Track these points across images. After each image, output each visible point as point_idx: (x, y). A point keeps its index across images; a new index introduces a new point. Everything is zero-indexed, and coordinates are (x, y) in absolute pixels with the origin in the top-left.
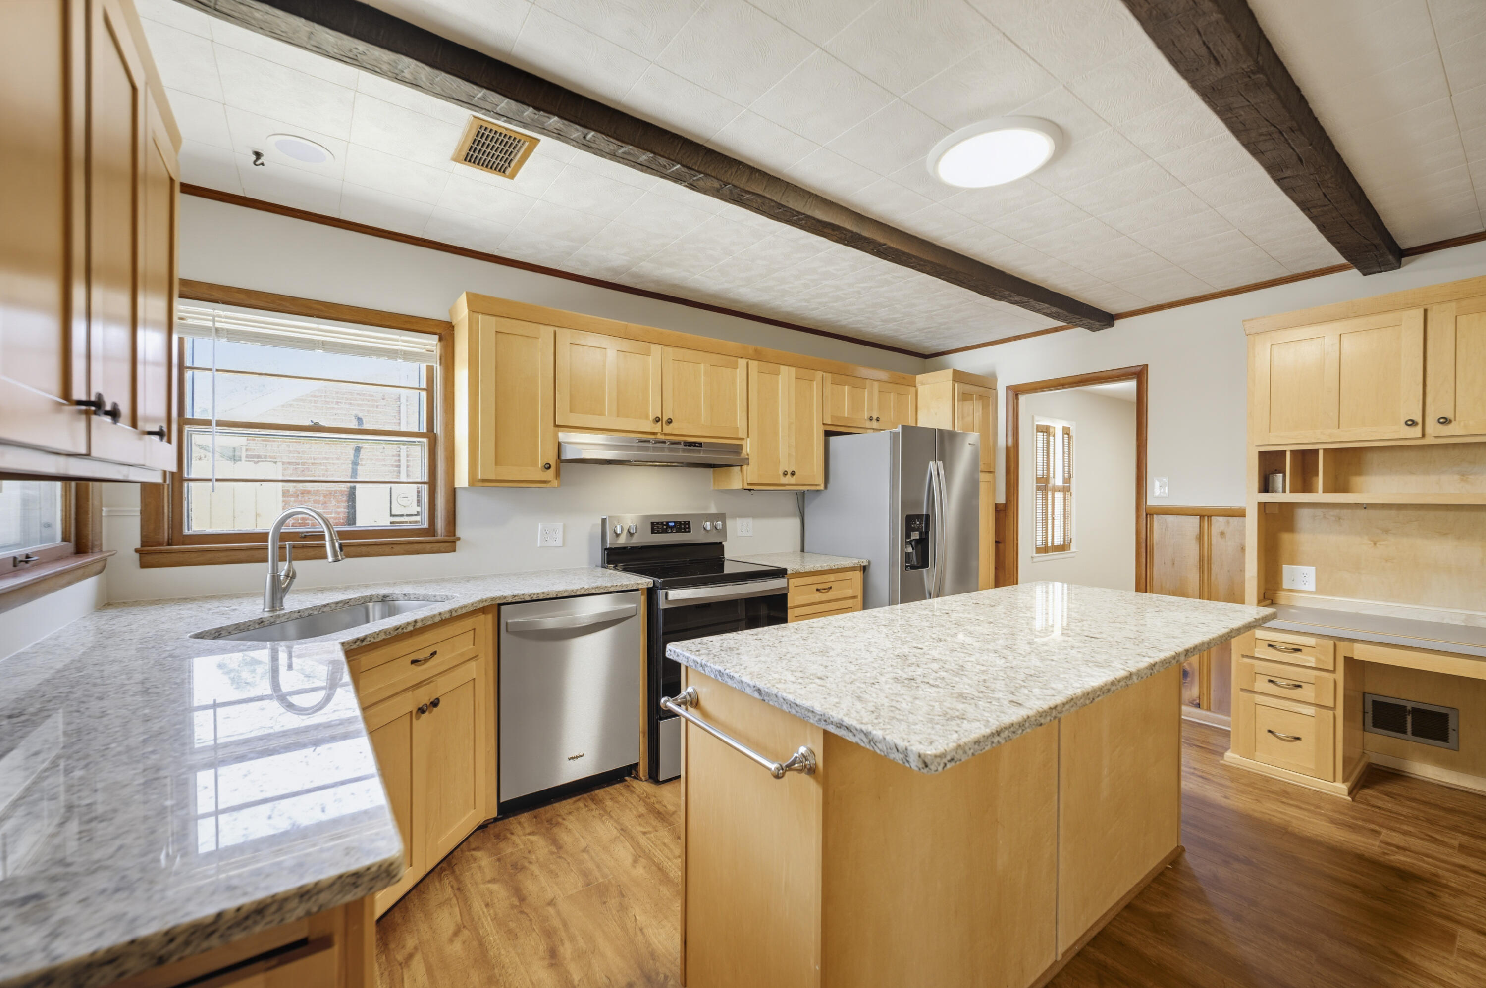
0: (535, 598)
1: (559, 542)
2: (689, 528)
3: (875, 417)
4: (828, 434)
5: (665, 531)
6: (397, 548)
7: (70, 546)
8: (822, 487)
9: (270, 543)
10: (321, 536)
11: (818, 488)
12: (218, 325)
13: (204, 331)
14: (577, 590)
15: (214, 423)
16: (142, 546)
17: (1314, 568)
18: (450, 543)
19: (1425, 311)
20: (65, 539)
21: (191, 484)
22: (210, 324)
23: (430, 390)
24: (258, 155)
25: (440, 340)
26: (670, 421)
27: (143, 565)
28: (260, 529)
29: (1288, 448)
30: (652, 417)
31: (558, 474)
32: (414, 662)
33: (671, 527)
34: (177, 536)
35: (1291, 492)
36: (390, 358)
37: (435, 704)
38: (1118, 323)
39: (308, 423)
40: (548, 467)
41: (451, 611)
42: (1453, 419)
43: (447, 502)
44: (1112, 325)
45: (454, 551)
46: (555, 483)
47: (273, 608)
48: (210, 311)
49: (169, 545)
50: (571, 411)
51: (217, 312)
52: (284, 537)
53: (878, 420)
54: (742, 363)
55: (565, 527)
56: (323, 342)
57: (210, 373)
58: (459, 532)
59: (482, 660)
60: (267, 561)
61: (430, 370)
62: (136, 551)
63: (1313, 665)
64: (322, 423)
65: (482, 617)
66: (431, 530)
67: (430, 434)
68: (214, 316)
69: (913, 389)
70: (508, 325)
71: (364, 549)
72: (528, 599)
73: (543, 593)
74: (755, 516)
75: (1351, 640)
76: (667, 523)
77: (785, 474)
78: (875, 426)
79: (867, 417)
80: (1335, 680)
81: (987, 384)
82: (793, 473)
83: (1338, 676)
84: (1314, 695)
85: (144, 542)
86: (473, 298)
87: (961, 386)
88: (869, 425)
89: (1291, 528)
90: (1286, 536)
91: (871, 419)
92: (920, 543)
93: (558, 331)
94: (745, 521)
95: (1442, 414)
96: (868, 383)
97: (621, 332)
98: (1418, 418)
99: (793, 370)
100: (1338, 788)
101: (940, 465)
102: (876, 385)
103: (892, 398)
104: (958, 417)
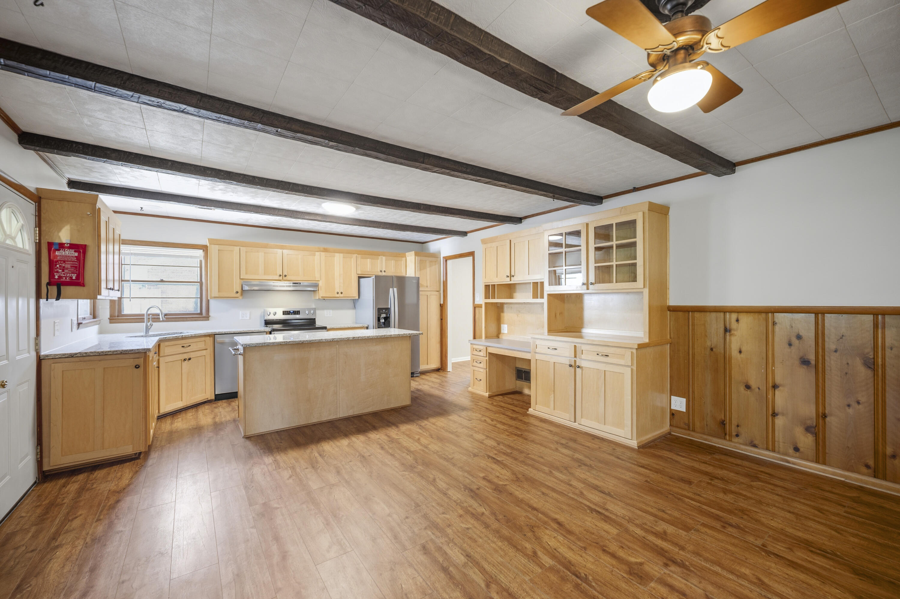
0: (226, 333)
1: (248, 318)
2: (299, 313)
3: (383, 271)
4: (360, 278)
5: (289, 314)
6: (188, 319)
7: (92, 316)
8: (357, 298)
9: (145, 317)
10: (159, 315)
11: (355, 298)
12: (131, 252)
13: (128, 254)
14: (241, 331)
15: (131, 281)
17: (507, 325)
18: (207, 318)
19: (510, 240)
20: (91, 314)
21: (124, 299)
22: (129, 252)
23: (201, 267)
24: (142, 208)
25: (204, 251)
26: (285, 276)
27: (110, 323)
28: (142, 313)
29: (490, 284)
30: (278, 275)
31: (242, 295)
32: (183, 347)
33: (292, 313)
34: (120, 314)
35: (491, 299)
37: (190, 359)
39: (159, 280)
40: (237, 292)
41: (195, 334)
43: (206, 304)
44: (468, 236)
45: (209, 320)
46: (241, 298)
47: (146, 333)
49: (118, 317)
50: (246, 274)
51: (131, 248)
52: (149, 315)
53: (385, 271)
54: (317, 253)
55: (249, 313)
56: (164, 255)
57: (129, 266)
58: (211, 314)
59: (208, 351)
60: (144, 322)
61: (201, 261)
62: (109, 319)
63: (482, 355)
64: (164, 280)
65: (209, 338)
66: (201, 313)
67: (201, 283)
69: (405, 258)
70: (222, 247)
71: (177, 319)
72: (224, 333)
73: (229, 332)
74: (333, 309)
75: (489, 346)
76: (290, 311)
77: (338, 293)
78: (384, 274)
79: (379, 271)
80: (487, 360)
81: (435, 256)
82: (342, 293)
83: (487, 358)
84: (483, 365)
85: (111, 316)
86: (210, 240)
87: (419, 258)
88: (380, 274)
89: (503, 312)
90: (502, 314)
91: (381, 271)
92: (387, 319)
93: (241, 248)
94: (328, 311)
95: (513, 274)
96: (380, 257)
97: (266, 246)
98: (509, 275)
99: (342, 255)
100: (487, 394)
101: (395, 289)
102: (384, 258)
103: (393, 262)
104: (418, 270)
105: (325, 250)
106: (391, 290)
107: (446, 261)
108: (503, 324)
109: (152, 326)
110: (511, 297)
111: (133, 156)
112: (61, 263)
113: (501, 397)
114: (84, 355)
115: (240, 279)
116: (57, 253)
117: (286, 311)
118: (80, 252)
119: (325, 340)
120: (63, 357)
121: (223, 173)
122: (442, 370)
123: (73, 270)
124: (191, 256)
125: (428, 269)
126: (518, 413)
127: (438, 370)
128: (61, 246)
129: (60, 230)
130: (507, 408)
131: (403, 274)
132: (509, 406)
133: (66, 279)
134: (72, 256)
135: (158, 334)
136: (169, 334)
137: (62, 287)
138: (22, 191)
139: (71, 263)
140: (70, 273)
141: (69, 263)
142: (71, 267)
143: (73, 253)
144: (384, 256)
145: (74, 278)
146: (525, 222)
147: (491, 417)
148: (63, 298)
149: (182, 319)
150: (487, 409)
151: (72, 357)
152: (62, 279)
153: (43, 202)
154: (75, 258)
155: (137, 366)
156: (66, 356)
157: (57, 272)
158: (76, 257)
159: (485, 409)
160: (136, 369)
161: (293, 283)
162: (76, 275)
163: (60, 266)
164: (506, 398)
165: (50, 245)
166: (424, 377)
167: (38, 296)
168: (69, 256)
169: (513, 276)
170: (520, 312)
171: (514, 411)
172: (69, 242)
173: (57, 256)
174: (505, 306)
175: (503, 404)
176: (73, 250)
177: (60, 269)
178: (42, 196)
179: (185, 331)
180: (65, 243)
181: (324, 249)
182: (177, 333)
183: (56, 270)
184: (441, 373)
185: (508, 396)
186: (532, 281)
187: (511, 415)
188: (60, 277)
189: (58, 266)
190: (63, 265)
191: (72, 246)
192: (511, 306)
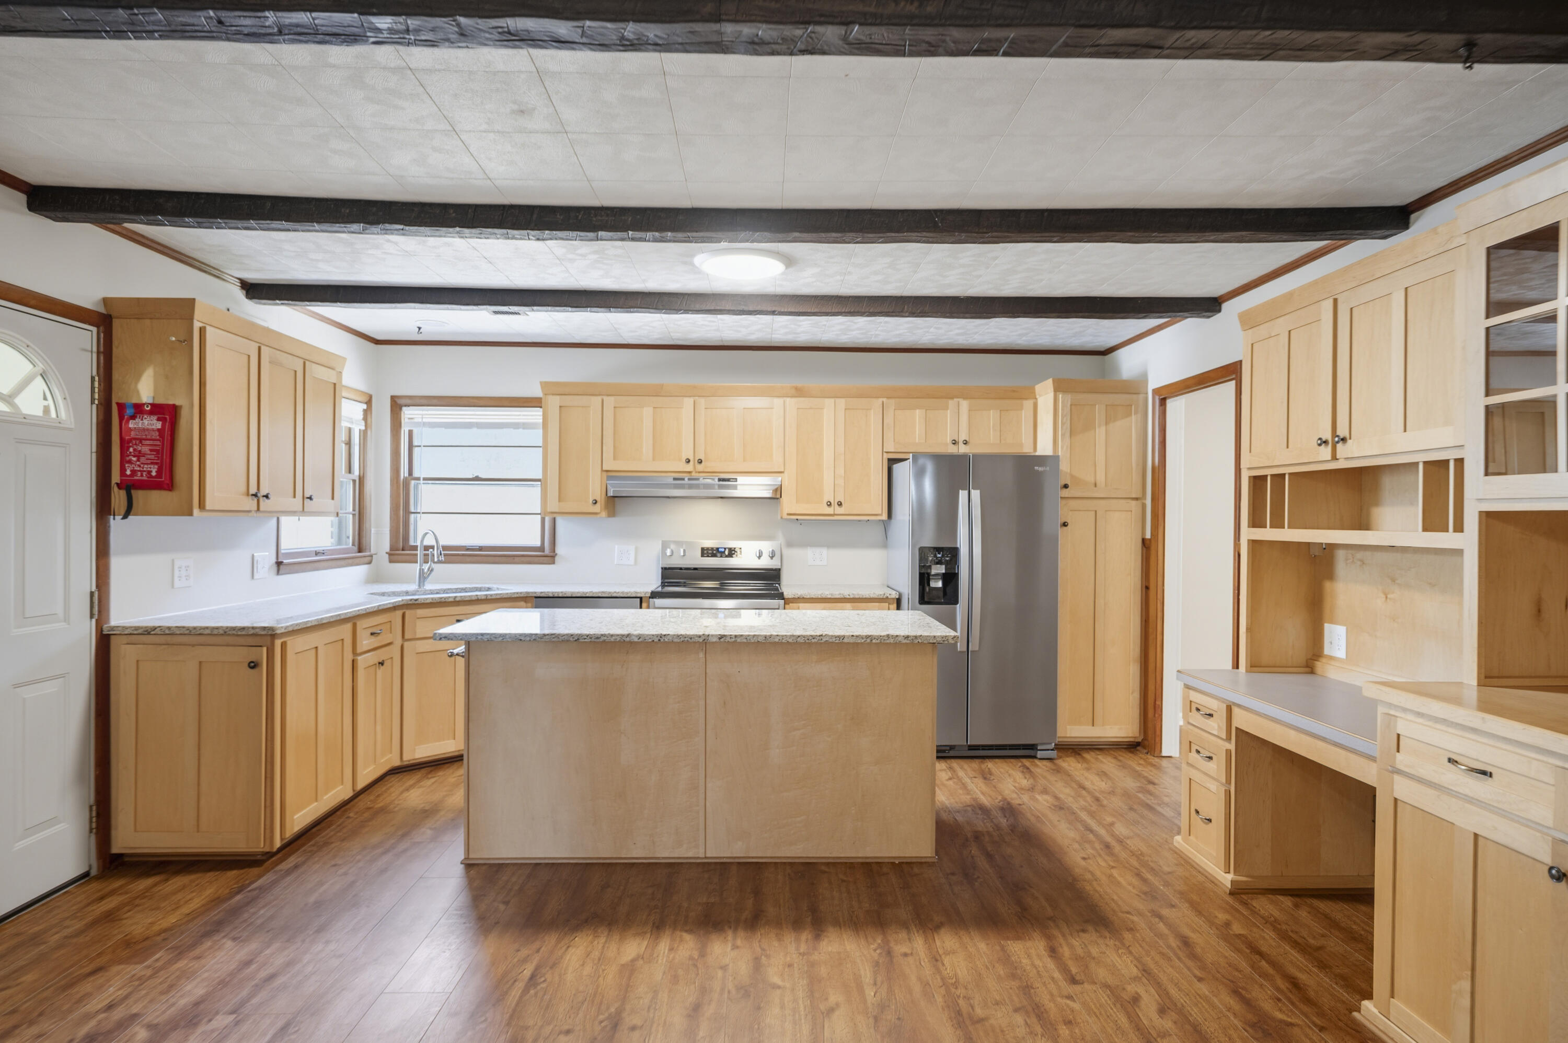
0: (556, 595)
1: (632, 562)
3: (961, 440)
4: (891, 461)
5: (715, 555)
6: (517, 559)
7: (356, 548)
8: (885, 517)
9: (419, 552)
11: (879, 518)
12: (424, 420)
14: (587, 593)
15: (422, 479)
16: (391, 550)
17: (1345, 628)
18: (550, 558)
19: (1335, 301)
20: (353, 545)
24: (420, 328)
26: (700, 462)
27: (391, 561)
29: (1267, 472)
30: (685, 459)
31: (607, 507)
33: (721, 553)
34: (407, 545)
35: (1270, 527)
36: (515, 428)
38: (1225, 306)
39: (472, 476)
40: (597, 502)
41: (486, 595)
42: (1348, 436)
43: (551, 529)
44: (1219, 311)
45: (554, 563)
46: (604, 514)
47: (419, 586)
48: (421, 412)
49: (403, 550)
50: (614, 459)
53: (966, 443)
54: (777, 402)
55: (636, 549)
58: (557, 550)
62: (387, 553)
63: (1215, 733)
64: (481, 475)
66: (542, 548)
68: (422, 415)
69: (1028, 401)
70: (568, 400)
71: (498, 559)
72: (551, 595)
73: (562, 592)
74: (830, 545)
75: (1239, 706)
76: (718, 549)
77: (829, 504)
78: (963, 449)
79: (949, 440)
80: (1228, 752)
81: (1134, 387)
82: (840, 504)
83: (1232, 746)
84: (1216, 768)
85: (391, 549)
86: (544, 385)
87: (1069, 397)
88: (952, 450)
89: (1330, 575)
90: (1327, 585)
91: (955, 442)
92: (951, 578)
93: (605, 398)
94: (818, 550)
95: (1342, 431)
96: (952, 403)
97: (656, 392)
98: (1327, 436)
99: (842, 402)
100: (1227, 879)
101: (976, 494)
102: (965, 404)
103: (992, 416)
104: (1063, 435)
105: (800, 392)
106: (963, 495)
107: (1163, 402)
108: (1332, 622)
109: (433, 573)
110: (1363, 524)
111: (202, 201)
112: (136, 444)
113: (1287, 902)
114: (167, 632)
115: (602, 471)
116: (131, 424)
117: (708, 549)
118: (165, 419)
119: (639, 636)
120: (135, 632)
121: (374, 209)
122: (1144, 747)
123: (152, 457)
124: (524, 424)
125: (1100, 433)
126: (1308, 1001)
127: (1133, 747)
128: (139, 409)
129: (138, 377)
130: (1272, 963)
131: (1027, 449)
132: (1295, 955)
133: (142, 475)
134: (153, 430)
135: (441, 590)
136: (464, 590)
137: (133, 492)
138: (33, 302)
139: (151, 442)
140: (147, 464)
141: (148, 442)
142: (151, 450)
143: (152, 423)
144: (965, 398)
145: (154, 474)
146: (1423, 222)
147: (1173, 992)
148: (136, 515)
149: (504, 559)
150: (1186, 942)
151: (149, 634)
152: (136, 476)
153: (116, 323)
154: (157, 433)
155: (252, 664)
156: (140, 631)
157: (130, 462)
158: (158, 430)
159: (1174, 942)
160: (252, 671)
161: (720, 480)
162: (156, 467)
163: (135, 450)
164: (1303, 914)
165: (121, 407)
166: (1070, 764)
167: (103, 509)
168: (148, 430)
169: (1344, 440)
170: (1393, 580)
171: (1295, 984)
172: (151, 401)
173: (130, 429)
174: (1340, 554)
175: (1268, 940)
176: (156, 417)
177: (134, 456)
178: (114, 314)
179: (495, 586)
180: (144, 404)
181: (796, 389)
182: (480, 589)
183: (128, 459)
184: (1134, 762)
185: (1324, 906)
186: (1421, 458)
187: (1267, 1006)
188: (134, 472)
189: (131, 450)
190: (139, 448)
191: (157, 409)
192: (1359, 555)
